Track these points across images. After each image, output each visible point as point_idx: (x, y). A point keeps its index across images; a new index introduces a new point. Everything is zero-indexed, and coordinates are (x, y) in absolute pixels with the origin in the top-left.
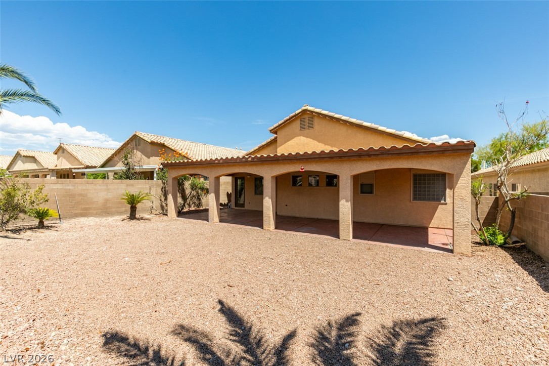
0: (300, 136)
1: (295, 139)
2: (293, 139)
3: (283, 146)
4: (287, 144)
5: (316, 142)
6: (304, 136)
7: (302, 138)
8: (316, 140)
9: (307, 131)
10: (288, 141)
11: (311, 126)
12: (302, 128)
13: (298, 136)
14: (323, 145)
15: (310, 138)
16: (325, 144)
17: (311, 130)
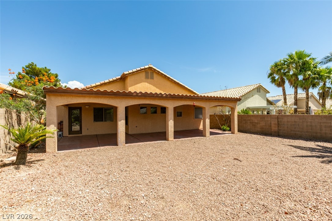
0: (145, 82)
1: (142, 83)
2: (141, 84)
3: (133, 86)
4: (136, 85)
5: (155, 88)
6: (148, 83)
7: (146, 84)
8: (155, 87)
9: (149, 80)
10: (137, 84)
11: (152, 78)
12: (147, 77)
13: (144, 82)
14: (159, 90)
15: (152, 84)
16: (160, 90)
17: (152, 80)
